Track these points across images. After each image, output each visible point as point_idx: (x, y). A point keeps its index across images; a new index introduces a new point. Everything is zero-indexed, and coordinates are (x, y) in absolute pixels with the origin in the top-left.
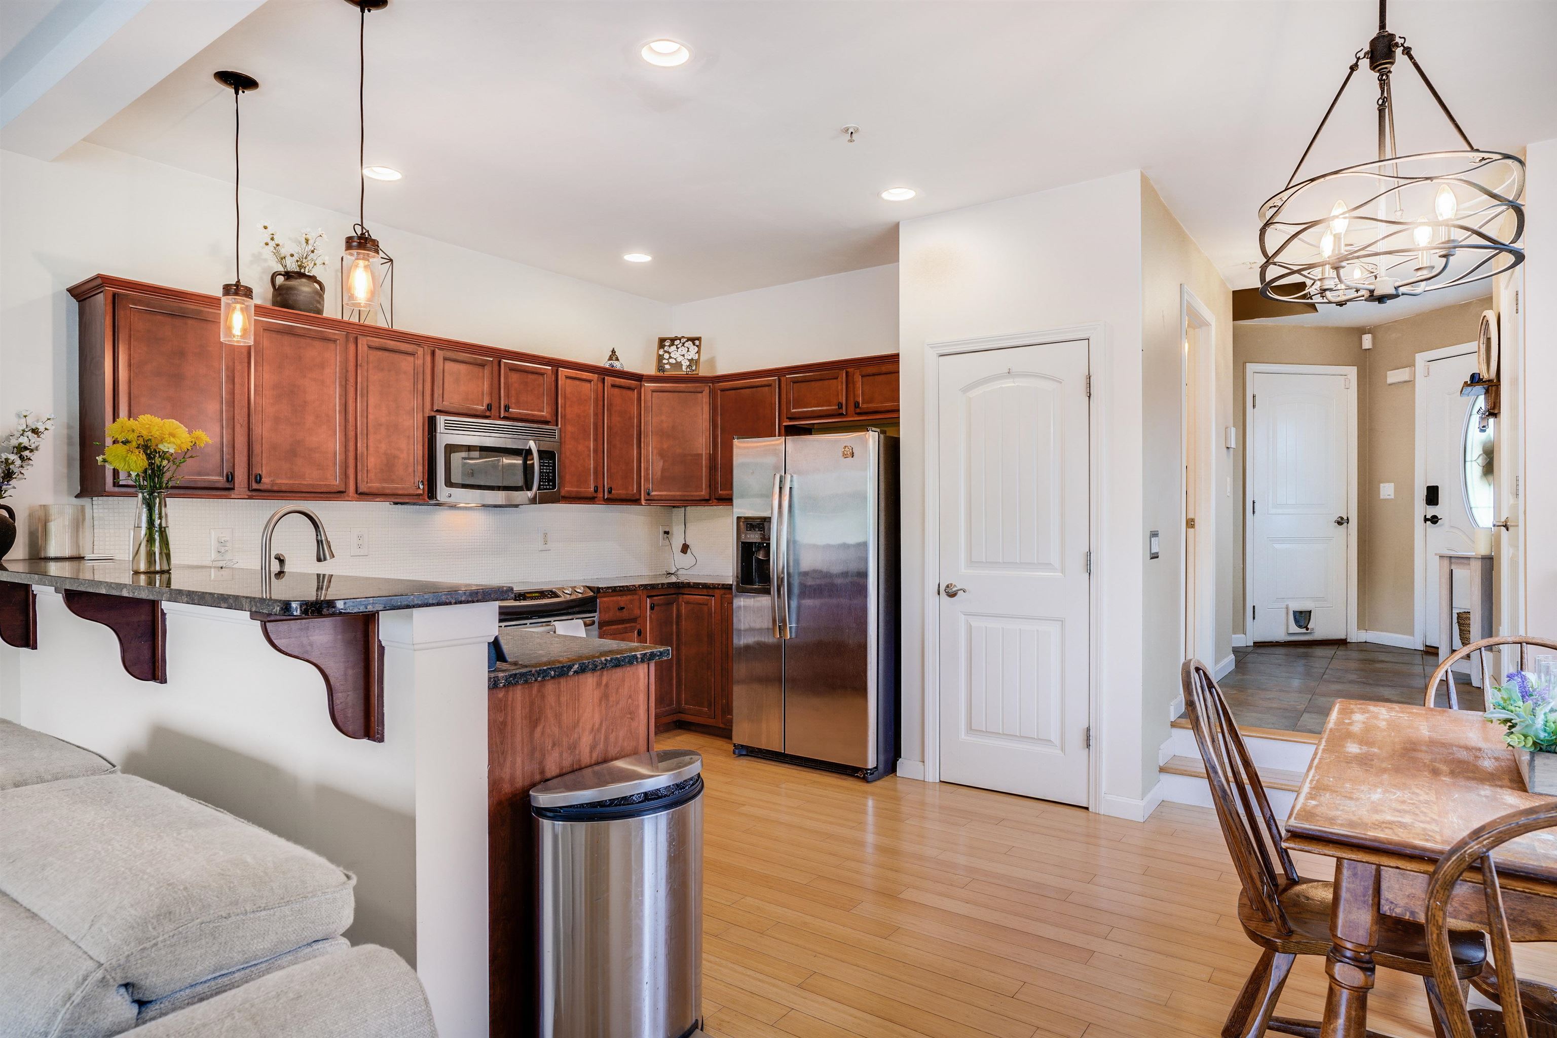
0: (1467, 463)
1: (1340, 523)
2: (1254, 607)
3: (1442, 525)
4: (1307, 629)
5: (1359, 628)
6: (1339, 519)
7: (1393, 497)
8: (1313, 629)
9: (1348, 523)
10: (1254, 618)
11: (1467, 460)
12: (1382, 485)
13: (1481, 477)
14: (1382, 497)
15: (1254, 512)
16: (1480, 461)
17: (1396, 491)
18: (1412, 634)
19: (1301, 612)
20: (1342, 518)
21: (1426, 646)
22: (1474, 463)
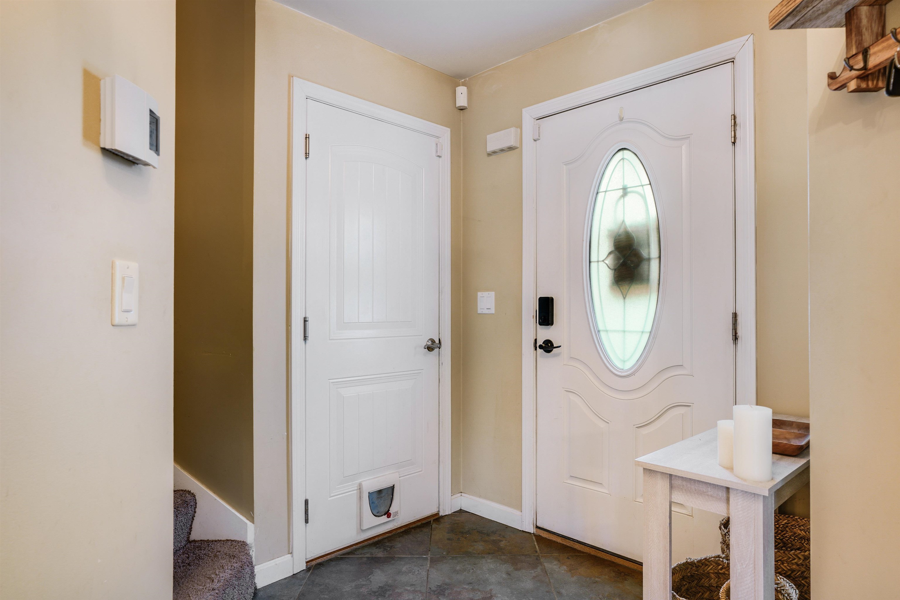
0: (592, 264)
1: (430, 349)
2: (306, 502)
3: (558, 355)
4: (389, 516)
5: (453, 493)
6: (430, 343)
7: (493, 311)
8: (396, 513)
9: (439, 348)
10: (307, 521)
11: (592, 260)
12: (480, 294)
13: (613, 284)
14: (479, 311)
15: (305, 338)
16: (610, 261)
17: (498, 302)
18: (519, 506)
19: (380, 492)
20: (433, 341)
21: (537, 527)
22: (602, 264)
